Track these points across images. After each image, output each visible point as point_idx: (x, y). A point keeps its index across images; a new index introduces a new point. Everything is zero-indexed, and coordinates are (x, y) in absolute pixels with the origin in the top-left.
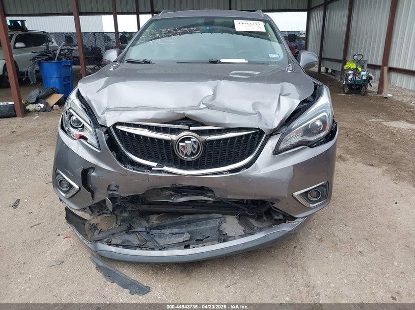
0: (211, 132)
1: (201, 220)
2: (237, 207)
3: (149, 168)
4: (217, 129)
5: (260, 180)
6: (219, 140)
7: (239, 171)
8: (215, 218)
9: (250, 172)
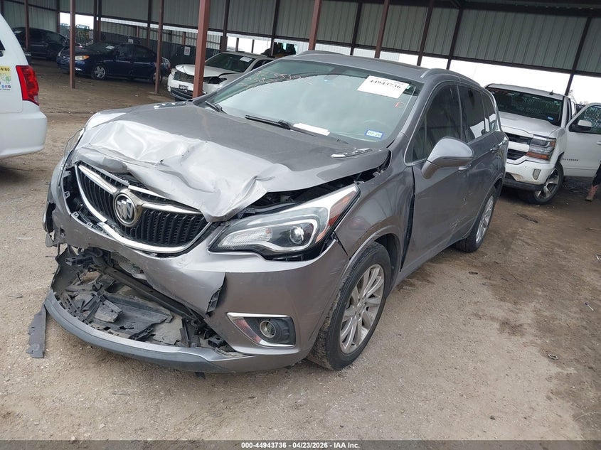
0: (152, 199)
1: (150, 309)
2: (152, 298)
3: (95, 222)
4: (159, 198)
5: (181, 277)
6: (158, 211)
7: (165, 257)
8: (163, 313)
9: (175, 263)
